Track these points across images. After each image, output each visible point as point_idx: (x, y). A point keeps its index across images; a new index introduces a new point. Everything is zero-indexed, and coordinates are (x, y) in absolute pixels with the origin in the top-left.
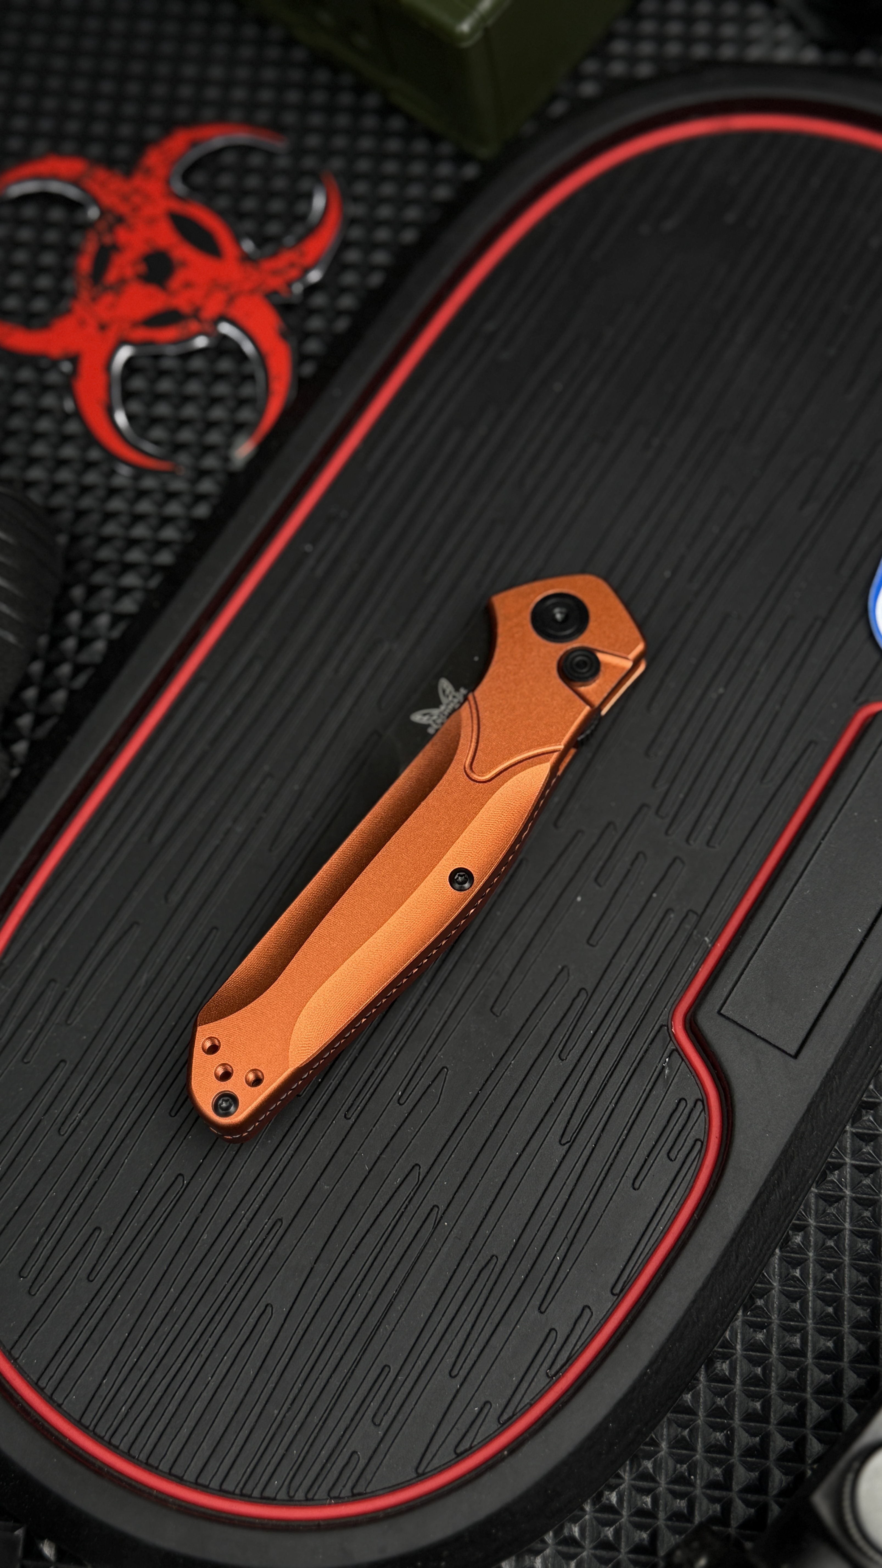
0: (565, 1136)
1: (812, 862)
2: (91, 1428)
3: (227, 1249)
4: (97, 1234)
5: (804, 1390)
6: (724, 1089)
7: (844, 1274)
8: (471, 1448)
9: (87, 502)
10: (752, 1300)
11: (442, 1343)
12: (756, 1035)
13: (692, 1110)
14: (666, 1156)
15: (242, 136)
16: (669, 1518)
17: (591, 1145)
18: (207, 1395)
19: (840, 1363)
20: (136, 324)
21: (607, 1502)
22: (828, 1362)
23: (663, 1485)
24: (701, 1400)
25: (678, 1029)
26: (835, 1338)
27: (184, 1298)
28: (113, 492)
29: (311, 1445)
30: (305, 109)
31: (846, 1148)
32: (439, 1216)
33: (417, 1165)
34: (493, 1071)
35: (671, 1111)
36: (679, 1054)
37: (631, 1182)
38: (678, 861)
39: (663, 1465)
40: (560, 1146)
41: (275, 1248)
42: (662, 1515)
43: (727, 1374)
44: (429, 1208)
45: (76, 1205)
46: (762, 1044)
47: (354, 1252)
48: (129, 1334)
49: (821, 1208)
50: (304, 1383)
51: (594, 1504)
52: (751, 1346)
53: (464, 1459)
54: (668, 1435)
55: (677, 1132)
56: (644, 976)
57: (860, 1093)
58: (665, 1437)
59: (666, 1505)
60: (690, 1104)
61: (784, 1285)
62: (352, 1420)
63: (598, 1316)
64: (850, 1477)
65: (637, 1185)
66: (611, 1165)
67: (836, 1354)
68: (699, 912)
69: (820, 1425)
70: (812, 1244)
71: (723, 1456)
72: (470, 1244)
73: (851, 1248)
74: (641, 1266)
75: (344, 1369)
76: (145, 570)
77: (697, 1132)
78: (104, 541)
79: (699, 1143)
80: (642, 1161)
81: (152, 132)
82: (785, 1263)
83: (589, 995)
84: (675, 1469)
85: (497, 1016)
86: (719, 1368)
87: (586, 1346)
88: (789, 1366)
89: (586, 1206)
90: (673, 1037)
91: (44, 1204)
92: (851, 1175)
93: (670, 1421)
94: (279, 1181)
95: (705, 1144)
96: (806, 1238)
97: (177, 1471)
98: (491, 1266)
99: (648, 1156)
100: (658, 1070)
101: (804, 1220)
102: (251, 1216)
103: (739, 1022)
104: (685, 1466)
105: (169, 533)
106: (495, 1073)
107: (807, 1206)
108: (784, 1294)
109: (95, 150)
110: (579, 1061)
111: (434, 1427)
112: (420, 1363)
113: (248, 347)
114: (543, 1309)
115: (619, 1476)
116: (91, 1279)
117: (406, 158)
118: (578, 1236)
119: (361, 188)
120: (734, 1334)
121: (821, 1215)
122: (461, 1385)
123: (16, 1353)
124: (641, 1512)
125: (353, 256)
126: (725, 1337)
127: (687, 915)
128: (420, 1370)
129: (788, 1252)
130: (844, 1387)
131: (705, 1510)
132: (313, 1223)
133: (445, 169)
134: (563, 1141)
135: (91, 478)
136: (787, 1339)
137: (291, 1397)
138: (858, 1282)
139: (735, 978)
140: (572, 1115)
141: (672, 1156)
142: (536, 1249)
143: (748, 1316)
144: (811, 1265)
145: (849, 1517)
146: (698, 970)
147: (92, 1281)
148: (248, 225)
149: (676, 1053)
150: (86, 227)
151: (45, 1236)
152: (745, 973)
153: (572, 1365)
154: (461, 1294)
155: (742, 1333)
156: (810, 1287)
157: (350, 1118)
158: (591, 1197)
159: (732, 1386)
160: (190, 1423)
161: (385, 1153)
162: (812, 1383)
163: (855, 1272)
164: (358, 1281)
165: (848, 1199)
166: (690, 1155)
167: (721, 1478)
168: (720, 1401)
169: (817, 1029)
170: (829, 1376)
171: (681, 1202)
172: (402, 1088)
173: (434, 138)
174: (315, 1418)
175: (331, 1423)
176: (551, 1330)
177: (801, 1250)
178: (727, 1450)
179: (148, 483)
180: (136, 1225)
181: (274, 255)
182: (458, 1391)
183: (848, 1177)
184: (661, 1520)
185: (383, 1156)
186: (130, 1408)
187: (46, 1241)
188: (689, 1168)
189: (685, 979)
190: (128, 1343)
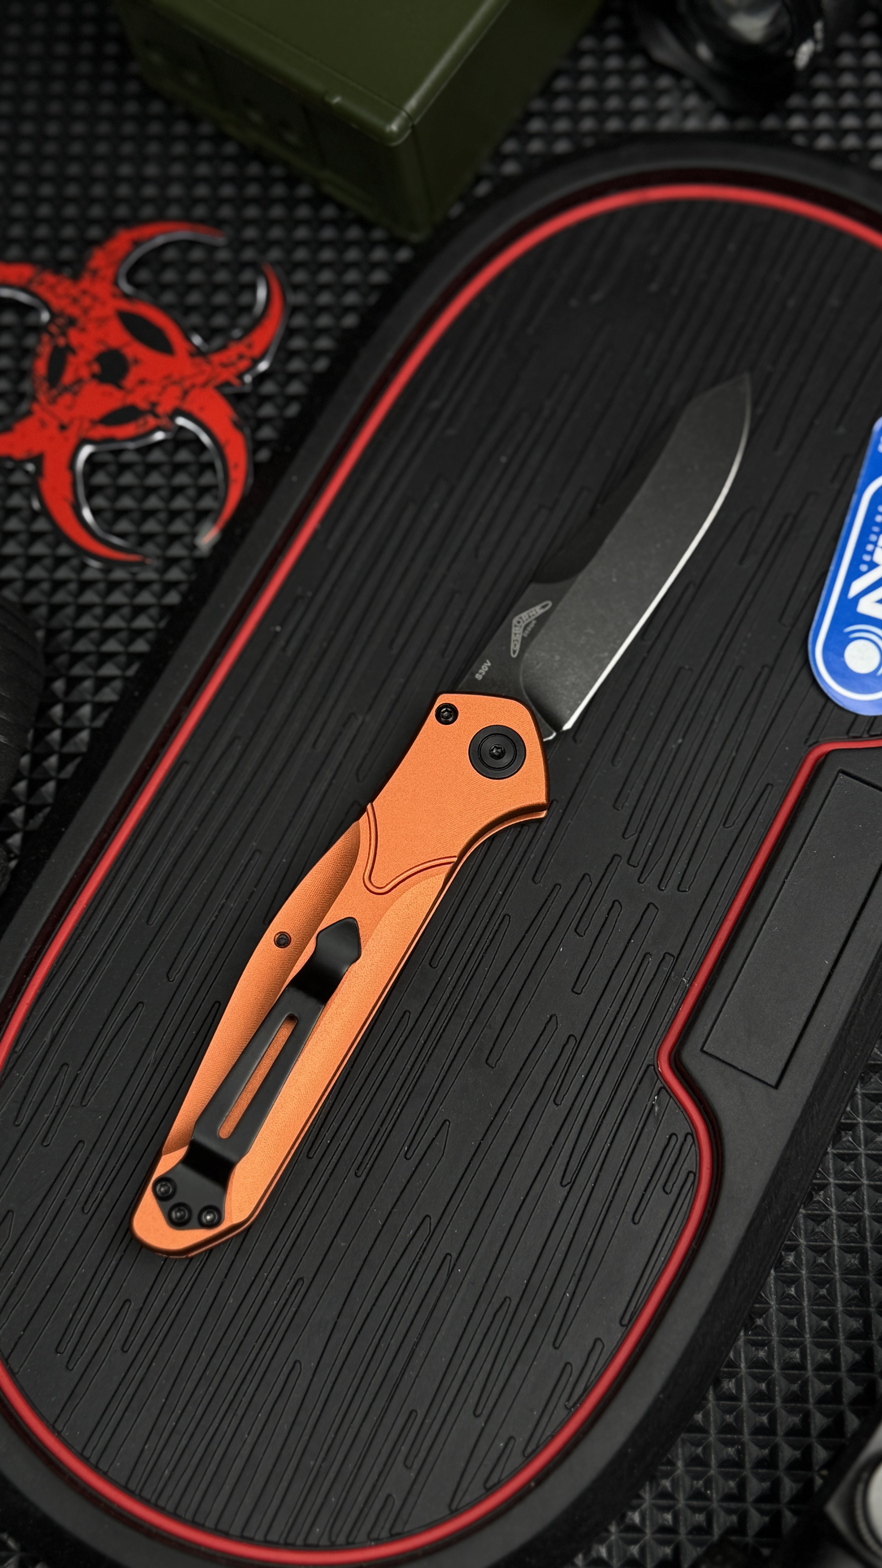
0: (565, 1177)
1: (777, 901)
2: (137, 1492)
3: (253, 1311)
4: (128, 1306)
5: (806, 1401)
6: (712, 1123)
7: (835, 1287)
8: (499, 1482)
9: (61, 597)
10: (752, 1320)
11: (465, 1384)
12: (738, 1069)
13: (683, 1144)
14: (662, 1190)
15: (183, 233)
16: (690, 1533)
17: (590, 1185)
18: (245, 1452)
19: (839, 1373)
20: (95, 423)
21: (631, 1522)
22: (827, 1373)
23: (681, 1502)
24: (712, 1419)
25: (664, 1068)
26: (832, 1349)
27: (216, 1362)
28: (85, 585)
29: (348, 1492)
30: (239, 202)
31: (829, 1169)
32: (452, 1264)
33: (427, 1216)
34: (493, 1121)
35: (663, 1146)
36: (667, 1091)
37: (631, 1217)
38: (651, 906)
39: (681, 1483)
40: (561, 1188)
41: (299, 1307)
42: (683, 1530)
43: (734, 1392)
44: (443, 1257)
45: (105, 1280)
46: (744, 1078)
47: (374, 1305)
48: (166, 1400)
49: (810, 1228)
50: (336, 1434)
51: (618, 1525)
52: (755, 1364)
53: (493, 1494)
54: (683, 1454)
55: (671, 1166)
56: (628, 1019)
57: (839, 1116)
58: (680, 1456)
59: (686, 1520)
60: (681, 1139)
61: (781, 1304)
62: (385, 1465)
63: (610, 1346)
64: (861, 1487)
65: (636, 1220)
66: (611, 1202)
67: (833, 1365)
68: (676, 956)
69: (825, 1433)
70: (804, 1262)
71: (736, 1470)
72: (483, 1288)
73: (840, 1264)
74: (647, 1296)
75: (373, 1417)
76: (122, 659)
77: (689, 1164)
78: (80, 633)
79: (692, 1176)
80: (640, 1195)
81: (94, 232)
82: (780, 1282)
83: (578, 1041)
84: (692, 1486)
85: (493, 1068)
86: (726, 1387)
87: (600, 1376)
88: (791, 1380)
89: (590, 1244)
90: (660, 1075)
91: (74, 1281)
92: (835, 1193)
93: (683, 1441)
94: (298, 1242)
95: (697, 1175)
96: (798, 1257)
97: (223, 1526)
98: (505, 1308)
99: (645, 1191)
100: (648, 1108)
101: (795, 1241)
102: (273, 1278)
103: (721, 1058)
104: (701, 1482)
105: (142, 622)
106: (495, 1122)
107: (797, 1228)
108: (781, 1312)
109: (40, 252)
110: (573, 1105)
111: (463, 1465)
112: (445, 1406)
113: (205, 439)
114: (557, 1345)
115: (639, 1497)
116: (125, 1349)
117: (341, 245)
118: (585, 1272)
119: (300, 276)
120: (737, 1354)
121: (811, 1234)
122: (486, 1423)
123: (59, 1426)
124: (663, 1529)
125: (297, 343)
126: (730, 1358)
127: (664, 958)
128: (445, 1412)
129: (782, 1271)
130: (844, 1395)
131: (723, 1521)
132: (333, 1279)
133: (379, 254)
134: (564, 1183)
135: (63, 573)
136: (787, 1355)
137: (325, 1447)
138: (849, 1295)
139: (714, 1017)
140: (570, 1157)
141: (668, 1189)
142: (546, 1288)
143: (750, 1335)
144: (805, 1283)
145: (862, 1525)
146: (679, 1010)
147: (126, 1352)
148: (195, 319)
149: (663, 1091)
150: (38, 329)
151: (78, 1312)
152: (723, 1010)
153: (588, 1396)
154: (478, 1337)
155: (745, 1352)
156: (806, 1303)
157: (360, 1176)
158: (594, 1234)
159: (740, 1403)
160: (231, 1481)
161: (396, 1207)
162: (813, 1394)
163: (845, 1286)
164: (380, 1332)
165: (834, 1217)
166: (685, 1187)
167: (735, 1491)
168: (729, 1418)
169: (794, 1059)
170: (829, 1387)
171: (679, 1233)
172: (408, 1143)
173: (367, 225)
174: (350, 1466)
175: (365, 1470)
176: (567, 1364)
177: (794, 1269)
178: (740, 1464)
179: (118, 574)
180: (164, 1295)
181: (223, 348)
182: (483, 1429)
183: (833, 1196)
184: (683, 1534)
185: (395, 1210)
186: (174, 1470)
187: (79, 1317)
188: (685, 1200)
189: (667, 1019)
190: (165, 1408)
